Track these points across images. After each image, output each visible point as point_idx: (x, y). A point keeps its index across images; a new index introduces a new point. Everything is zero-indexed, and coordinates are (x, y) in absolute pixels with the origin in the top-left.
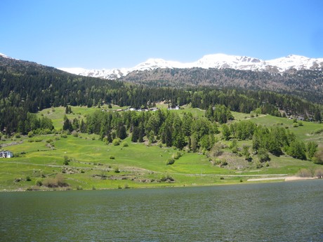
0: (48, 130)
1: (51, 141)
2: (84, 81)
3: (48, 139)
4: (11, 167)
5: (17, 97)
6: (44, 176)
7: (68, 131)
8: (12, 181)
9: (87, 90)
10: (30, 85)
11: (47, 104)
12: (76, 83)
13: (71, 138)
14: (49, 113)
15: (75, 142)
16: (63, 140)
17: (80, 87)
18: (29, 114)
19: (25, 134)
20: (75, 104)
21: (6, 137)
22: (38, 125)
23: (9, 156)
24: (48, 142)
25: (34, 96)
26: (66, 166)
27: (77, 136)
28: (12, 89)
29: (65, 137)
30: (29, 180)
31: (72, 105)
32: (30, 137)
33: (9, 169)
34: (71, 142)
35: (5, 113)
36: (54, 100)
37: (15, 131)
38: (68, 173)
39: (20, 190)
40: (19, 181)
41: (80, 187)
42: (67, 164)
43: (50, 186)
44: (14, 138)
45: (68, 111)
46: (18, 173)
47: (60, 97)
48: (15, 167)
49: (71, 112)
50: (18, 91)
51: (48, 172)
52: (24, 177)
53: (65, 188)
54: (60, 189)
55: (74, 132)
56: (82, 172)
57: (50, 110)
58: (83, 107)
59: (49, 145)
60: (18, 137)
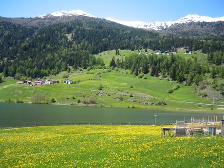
0: (100, 66)
1: (100, 73)
2: (131, 33)
3: (98, 72)
4: (67, 90)
5: (86, 44)
6: (84, 97)
7: (112, 67)
8: (64, 98)
9: (132, 39)
10: (95, 36)
11: (105, 48)
12: (125, 34)
13: (113, 72)
14: (105, 54)
15: (115, 75)
16: (107, 73)
17: (128, 37)
18: (90, 55)
19: (85, 68)
20: (123, 48)
21: (74, 70)
22: (95, 63)
23: (69, 83)
24: (98, 74)
25: (97, 43)
26: (99, 91)
27: (117, 70)
28: (84, 38)
29: (110, 71)
30: (74, 99)
31: (121, 49)
32: (88, 70)
33: (66, 91)
34: (112, 75)
35: (77, 54)
36: (110, 45)
37: (80, 66)
38: (100, 95)
39: (67, 104)
40: (68, 99)
41: (103, 105)
42: (101, 89)
43: (85, 103)
44: (78, 71)
45: (117, 53)
46: (69, 94)
47: (114, 44)
48: (70, 90)
49: (119, 54)
50: (87, 39)
51: (87, 94)
52: (72, 96)
53: (94, 105)
54: (91, 105)
55: (116, 68)
56: (109, 95)
57: (106, 52)
58: (128, 51)
59: (98, 76)
60: (81, 70)
